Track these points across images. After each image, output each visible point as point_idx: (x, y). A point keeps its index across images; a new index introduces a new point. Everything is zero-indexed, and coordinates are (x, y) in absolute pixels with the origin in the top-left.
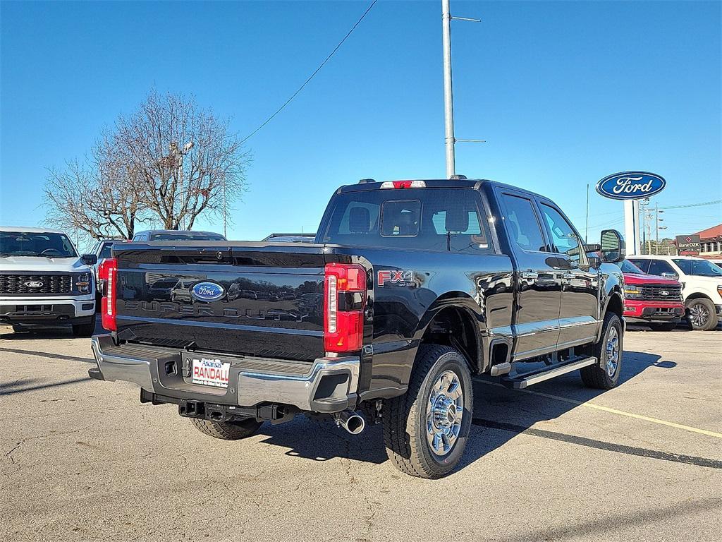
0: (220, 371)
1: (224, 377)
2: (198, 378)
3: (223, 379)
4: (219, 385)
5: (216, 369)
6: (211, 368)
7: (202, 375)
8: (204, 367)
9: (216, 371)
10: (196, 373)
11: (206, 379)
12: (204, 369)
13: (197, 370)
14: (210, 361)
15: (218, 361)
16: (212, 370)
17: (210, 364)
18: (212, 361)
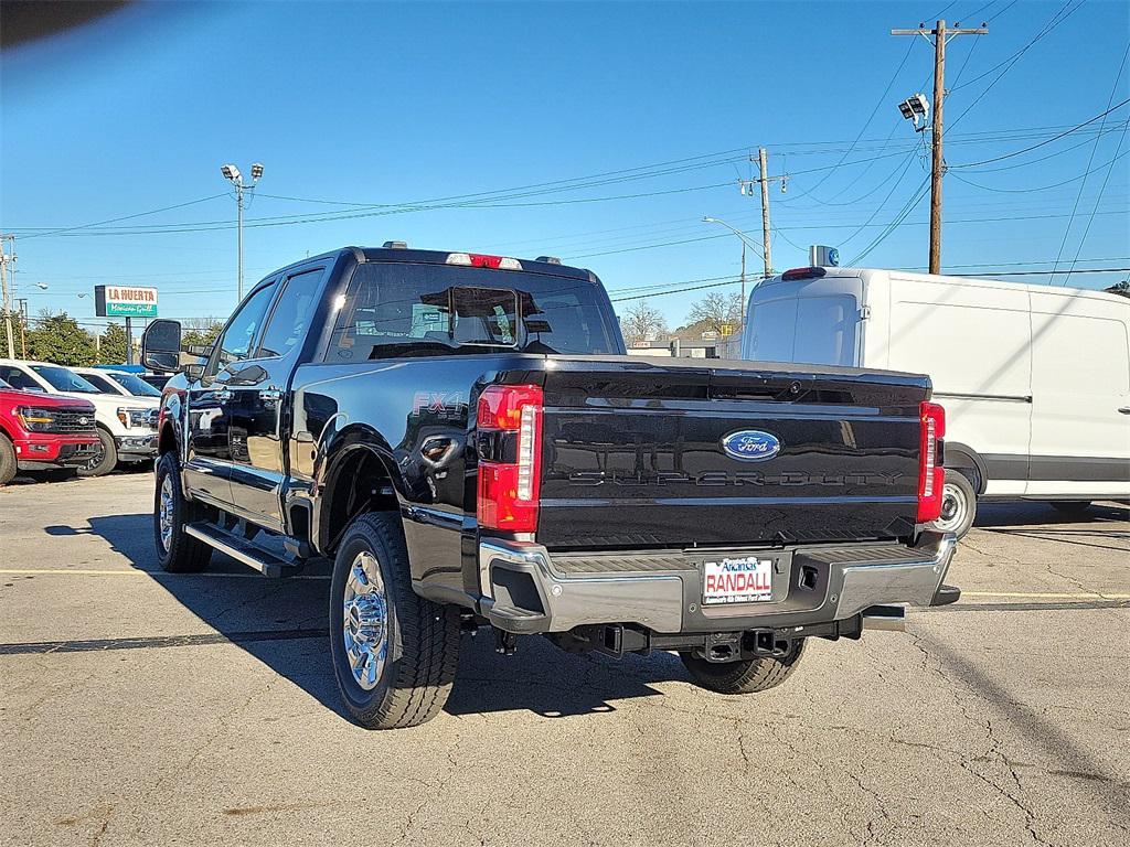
0: (754, 577)
1: (761, 583)
2: (715, 594)
3: (759, 588)
4: (752, 599)
5: (747, 573)
6: (738, 573)
7: (722, 587)
8: (725, 573)
9: (747, 576)
10: (709, 586)
11: (730, 592)
12: (725, 578)
13: (711, 582)
14: (736, 563)
15: (752, 560)
16: (742, 576)
17: (736, 567)
18: (741, 562)
